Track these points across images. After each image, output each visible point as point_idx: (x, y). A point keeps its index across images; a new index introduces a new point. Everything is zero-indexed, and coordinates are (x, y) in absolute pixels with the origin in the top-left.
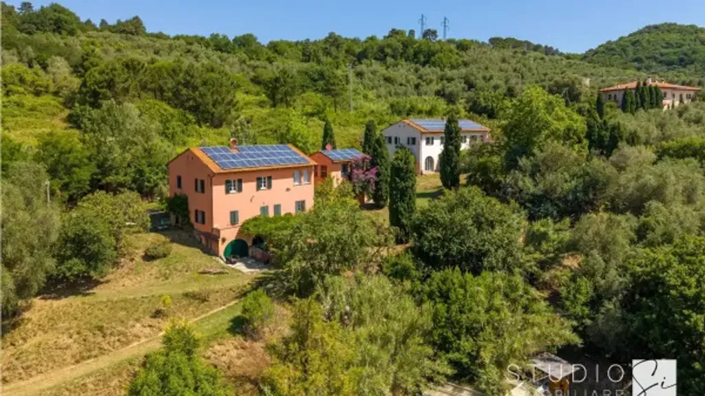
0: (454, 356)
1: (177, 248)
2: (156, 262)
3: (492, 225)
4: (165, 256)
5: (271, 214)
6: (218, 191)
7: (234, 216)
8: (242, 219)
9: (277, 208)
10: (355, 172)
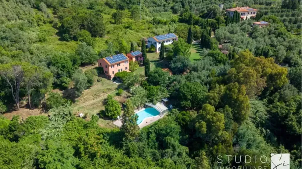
0: (150, 99)
1: (103, 79)
2: (100, 82)
3: (161, 76)
5: (120, 71)
6: (110, 68)
7: (113, 72)
8: (115, 73)
9: (121, 69)
10: (138, 58)
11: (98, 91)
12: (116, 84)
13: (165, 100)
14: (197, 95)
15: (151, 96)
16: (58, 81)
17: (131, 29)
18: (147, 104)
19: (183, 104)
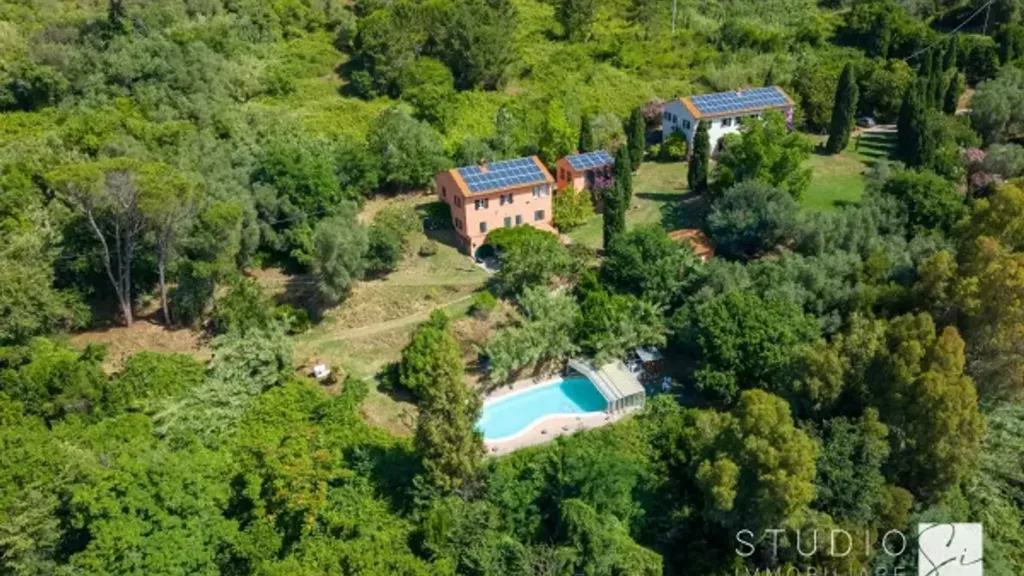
0: (588, 342)
1: (441, 247)
2: (429, 258)
3: (654, 259)
4: (434, 254)
5: (513, 224)
6: (470, 208)
7: (483, 226)
8: (490, 228)
9: (518, 219)
10: (597, 179)
11: (412, 289)
12: (485, 271)
13: (647, 357)
14: (762, 349)
15: (593, 332)
16: (277, 241)
17: (618, 65)
18: (574, 363)
19: (704, 378)
